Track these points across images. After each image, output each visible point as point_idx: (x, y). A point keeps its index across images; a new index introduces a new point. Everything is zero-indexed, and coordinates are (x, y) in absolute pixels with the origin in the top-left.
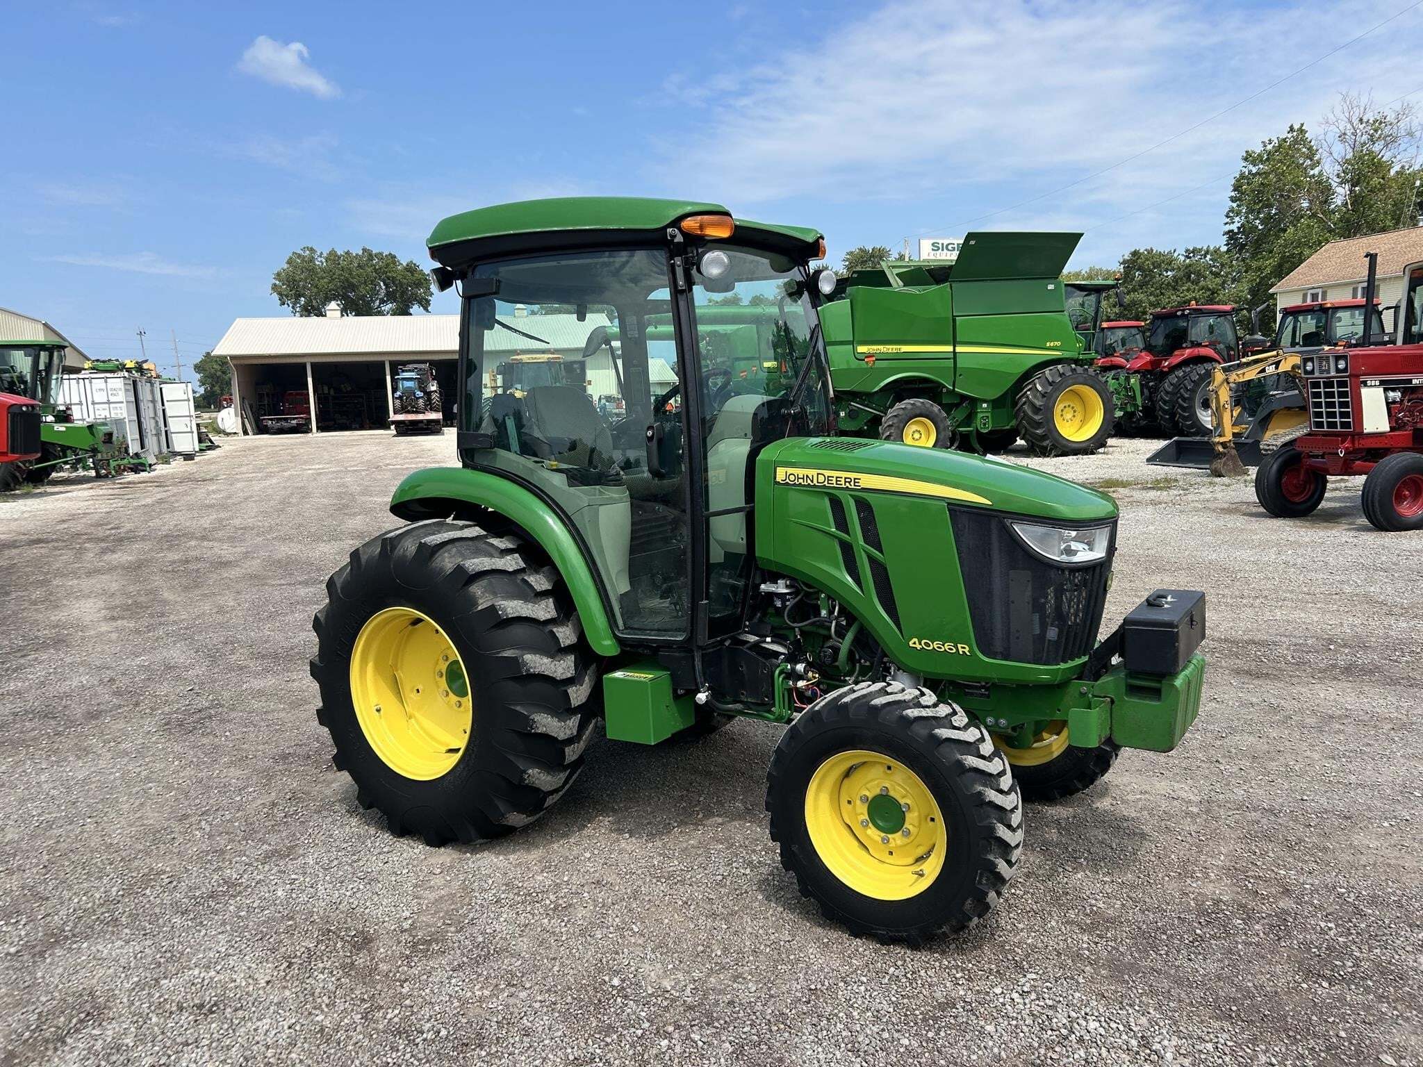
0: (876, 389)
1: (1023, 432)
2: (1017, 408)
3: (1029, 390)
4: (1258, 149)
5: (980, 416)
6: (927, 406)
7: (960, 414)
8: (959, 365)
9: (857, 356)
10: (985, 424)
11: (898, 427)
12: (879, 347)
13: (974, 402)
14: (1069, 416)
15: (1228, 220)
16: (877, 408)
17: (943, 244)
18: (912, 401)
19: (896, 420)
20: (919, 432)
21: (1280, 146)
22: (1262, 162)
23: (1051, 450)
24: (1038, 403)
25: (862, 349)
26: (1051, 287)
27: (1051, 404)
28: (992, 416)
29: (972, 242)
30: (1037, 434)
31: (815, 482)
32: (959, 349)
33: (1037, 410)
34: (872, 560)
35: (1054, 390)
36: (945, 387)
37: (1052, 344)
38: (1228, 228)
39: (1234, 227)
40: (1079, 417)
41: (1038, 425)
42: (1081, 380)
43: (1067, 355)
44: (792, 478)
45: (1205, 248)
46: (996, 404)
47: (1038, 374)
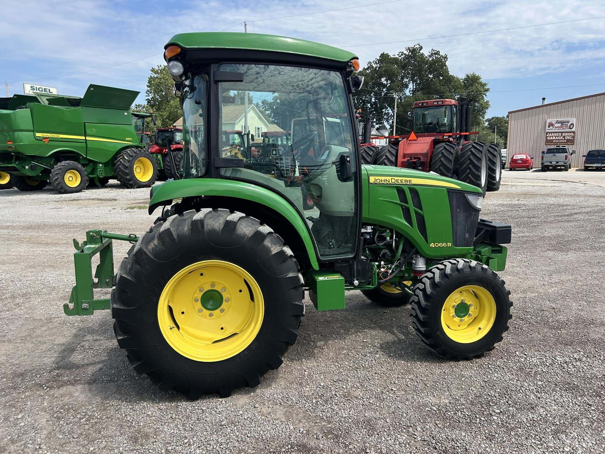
0: (47, 156)
1: (120, 177)
2: (115, 167)
3: (121, 159)
4: (157, 68)
5: (99, 170)
6: (76, 164)
7: (89, 169)
8: (89, 146)
9: (37, 138)
10: (101, 174)
11: (61, 174)
12: (48, 134)
13: (95, 163)
14: (138, 171)
15: (147, 95)
16: (46, 165)
17: (36, 87)
18: (67, 162)
19: (60, 171)
20: (72, 177)
21: (165, 68)
22: (158, 73)
23: (135, 185)
24: (127, 165)
25: (38, 135)
26: (126, 114)
27: (132, 165)
28: (105, 171)
29: (92, 89)
30: (127, 179)
31: (390, 182)
32: (88, 138)
33: (126, 168)
34: (416, 213)
35: (133, 159)
36: (82, 156)
37: (128, 139)
38: (147, 98)
39: (150, 98)
40: (142, 171)
41: (127, 174)
42: (143, 155)
43: (135, 144)
44: (378, 181)
45: (143, 105)
46: (105, 164)
47: (124, 152)
